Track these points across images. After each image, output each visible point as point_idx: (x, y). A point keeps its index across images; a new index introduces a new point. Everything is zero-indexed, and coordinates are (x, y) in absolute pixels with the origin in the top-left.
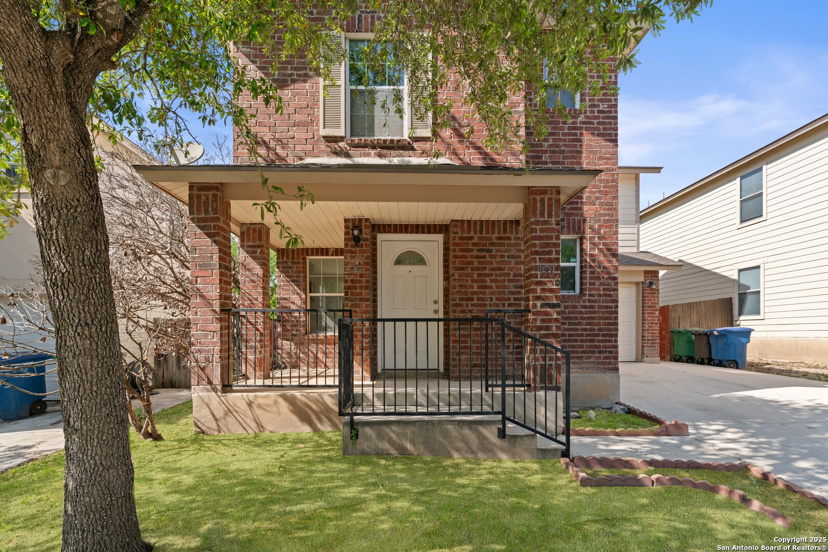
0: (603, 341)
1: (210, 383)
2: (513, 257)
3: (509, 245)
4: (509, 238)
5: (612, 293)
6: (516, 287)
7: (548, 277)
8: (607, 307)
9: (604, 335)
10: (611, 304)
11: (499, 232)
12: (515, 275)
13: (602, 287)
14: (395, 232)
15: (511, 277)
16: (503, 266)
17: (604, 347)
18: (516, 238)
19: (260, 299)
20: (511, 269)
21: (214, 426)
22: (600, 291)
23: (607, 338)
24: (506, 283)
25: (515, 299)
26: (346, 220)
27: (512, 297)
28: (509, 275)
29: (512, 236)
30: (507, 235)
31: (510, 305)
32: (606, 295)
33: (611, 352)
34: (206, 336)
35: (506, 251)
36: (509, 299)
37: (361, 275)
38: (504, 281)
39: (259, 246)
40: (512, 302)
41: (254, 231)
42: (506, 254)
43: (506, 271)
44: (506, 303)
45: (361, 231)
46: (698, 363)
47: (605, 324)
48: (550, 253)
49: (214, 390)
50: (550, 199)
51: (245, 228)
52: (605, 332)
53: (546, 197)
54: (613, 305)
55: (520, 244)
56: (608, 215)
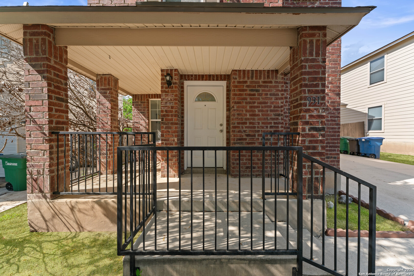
0: (330, 151)
1: (41, 191)
2: (274, 95)
3: (271, 87)
4: (271, 82)
5: (336, 119)
6: (275, 115)
7: (315, 105)
8: (333, 128)
9: (330, 147)
10: (335, 126)
11: (264, 78)
12: (275, 107)
13: (329, 115)
14: (195, 80)
15: (272, 108)
16: (267, 101)
17: (330, 154)
18: (276, 82)
19: (109, 123)
20: (272, 103)
21: (44, 226)
22: (328, 117)
23: (333, 149)
24: (269, 113)
25: (275, 123)
26: (162, 71)
27: (273, 122)
28: (271, 107)
29: (273, 81)
30: (270, 80)
31: (271, 127)
32: (332, 120)
33: (335, 158)
34: (38, 153)
35: (269, 91)
36: (271, 123)
37: (172, 107)
38: (267, 111)
39: (108, 89)
40: (273, 125)
41: (105, 79)
42: (269, 93)
43: (269, 104)
44: (269, 126)
45: (171, 77)
46: (350, 154)
47: (332, 139)
48: (317, 85)
49: (45, 197)
50: (318, 41)
51: (99, 77)
52: (331, 145)
53: (314, 40)
54: (337, 127)
55: (278, 86)
56: (334, 68)
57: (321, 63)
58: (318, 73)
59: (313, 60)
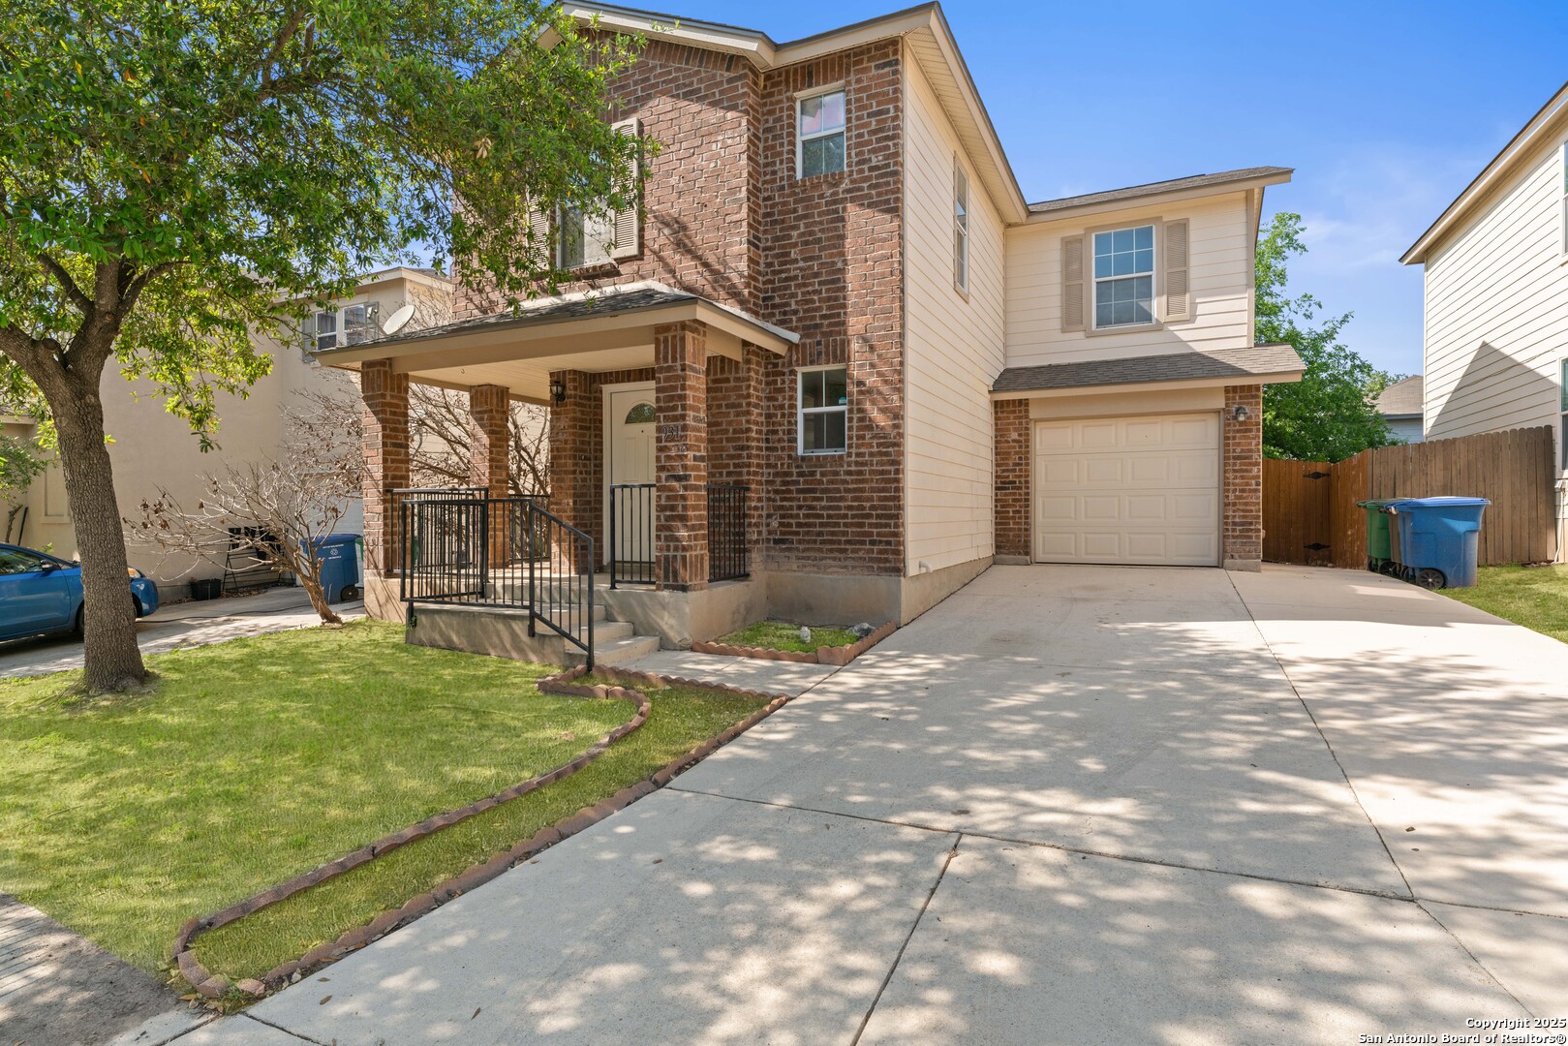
0: (877, 526)
1: (376, 567)
2: (733, 406)
3: (727, 390)
4: (727, 380)
5: (890, 449)
6: (736, 448)
8: (882, 472)
9: (878, 516)
10: (889, 468)
11: (715, 373)
12: (735, 432)
13: (875, 441)
14: (617, 382)
15: (730, 435)
16: (720, 420)
17: (878, 534)
18: (737, 379)
19: (487, 475)
20: (730, 423)
21: (379, 614)
22: (872, 447)
23: (883, 521)
24: (724, 443)
25: (736, 466)
26: (552, 374)
27: (731, 462)
28: (727, 431)
29: (732, 376)
30: (725, 376)
31: (729, 474)
32: (881, 454)
33: (889, 543)
34: (373, 517)
35: (724, 399)
36: (728, 465)
37: (566, 442)
38: (721, 440)
39: (486, 412)
40: (732, 469)
41: (482, 394)
42: (724, 403)
43: (724, 426)
44: (725, 471)
45: (564, 387)
47: (880, 499)
48: (674, 408)
49: (379, 574)
50: (674, 337)
51: (473, 391)
52: (880, 512)
53: (669, 335)
54: (892, 468)
55: (741, 387)
56: (884, 328)
57: (679, 372)
58: (675, 388)
59: (670, 369)
